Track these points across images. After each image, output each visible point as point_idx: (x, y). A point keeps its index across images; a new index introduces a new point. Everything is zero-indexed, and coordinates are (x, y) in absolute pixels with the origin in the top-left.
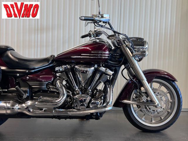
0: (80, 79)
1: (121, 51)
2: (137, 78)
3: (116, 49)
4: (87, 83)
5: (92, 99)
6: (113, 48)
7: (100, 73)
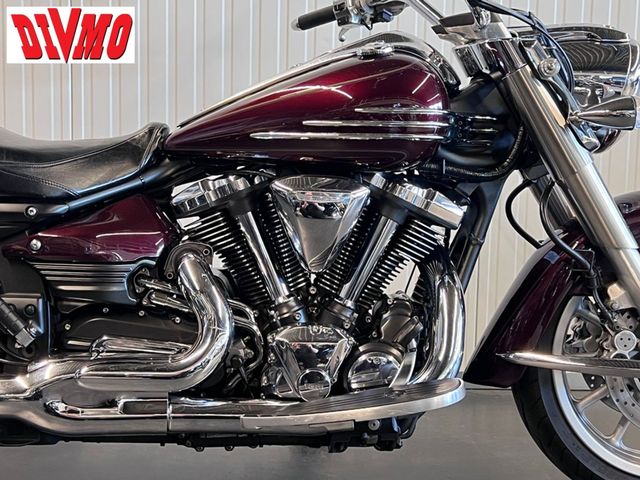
0: (297, 245)
1: (507, 98)
2: (587, 239)
3: (480, 87)
4: (332, 267)
5: (361, 349)
6: (466, 82)
7: (400, 216)
